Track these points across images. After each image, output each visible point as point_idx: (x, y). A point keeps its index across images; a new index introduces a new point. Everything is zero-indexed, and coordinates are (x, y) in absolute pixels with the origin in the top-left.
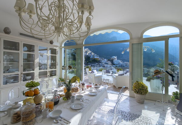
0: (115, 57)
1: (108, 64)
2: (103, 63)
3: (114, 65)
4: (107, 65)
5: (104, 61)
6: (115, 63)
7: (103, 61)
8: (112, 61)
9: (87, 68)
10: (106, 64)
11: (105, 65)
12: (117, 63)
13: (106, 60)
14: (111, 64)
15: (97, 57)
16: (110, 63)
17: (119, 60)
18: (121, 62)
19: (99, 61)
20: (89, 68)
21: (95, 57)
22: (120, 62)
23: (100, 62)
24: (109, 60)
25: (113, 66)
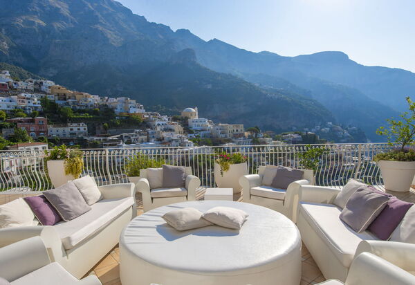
0: (193, 110)
1: (174, 131)
2: (158, 129)
3: (191, 132)
4: (170, 133)
5: (161, 123)
6: (194, 127)
7: (157, 123)
8: (184, 122)
9: (54, 157)
10: (166, 130)
11: (165, 134)
12: (199, 128)
13: (165, 117)
14: (182, 129)
15: (138, 111)
16: (178, 127)
17: (203, 119)
18: (210, 123)
19: (144, 122)
20: (64, 156)
21: (132, 111)
22: (209, 125)
23: (148, 126)
24: (175, 119)
25: (189, 135)
